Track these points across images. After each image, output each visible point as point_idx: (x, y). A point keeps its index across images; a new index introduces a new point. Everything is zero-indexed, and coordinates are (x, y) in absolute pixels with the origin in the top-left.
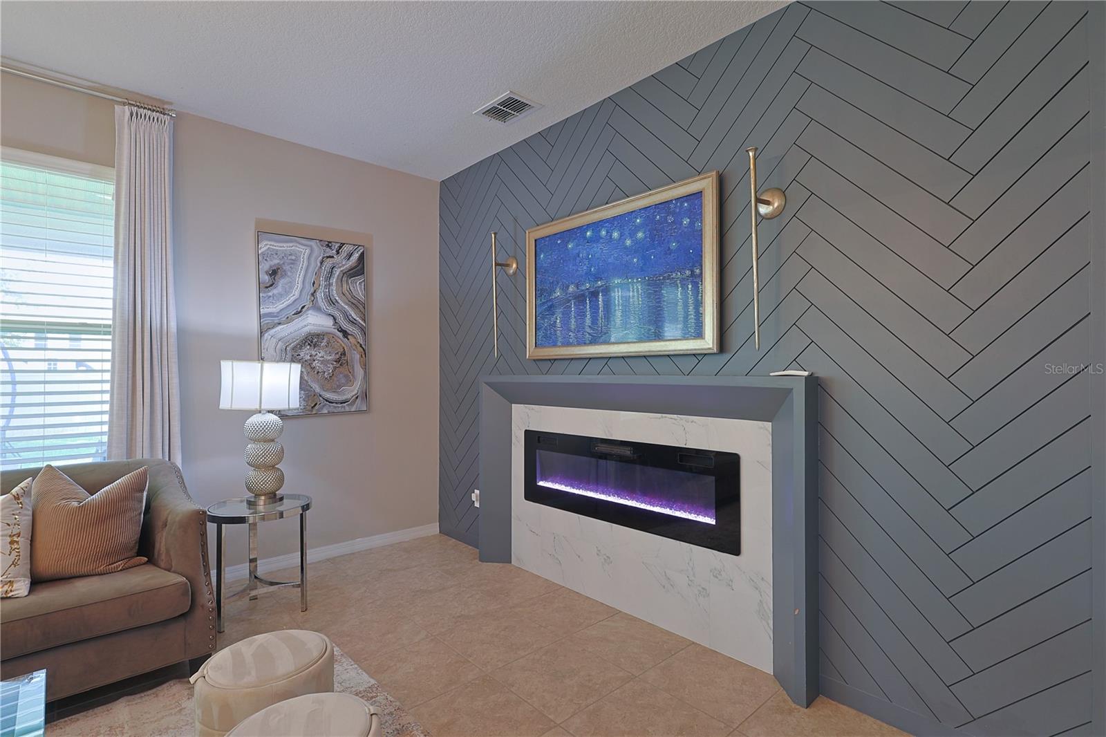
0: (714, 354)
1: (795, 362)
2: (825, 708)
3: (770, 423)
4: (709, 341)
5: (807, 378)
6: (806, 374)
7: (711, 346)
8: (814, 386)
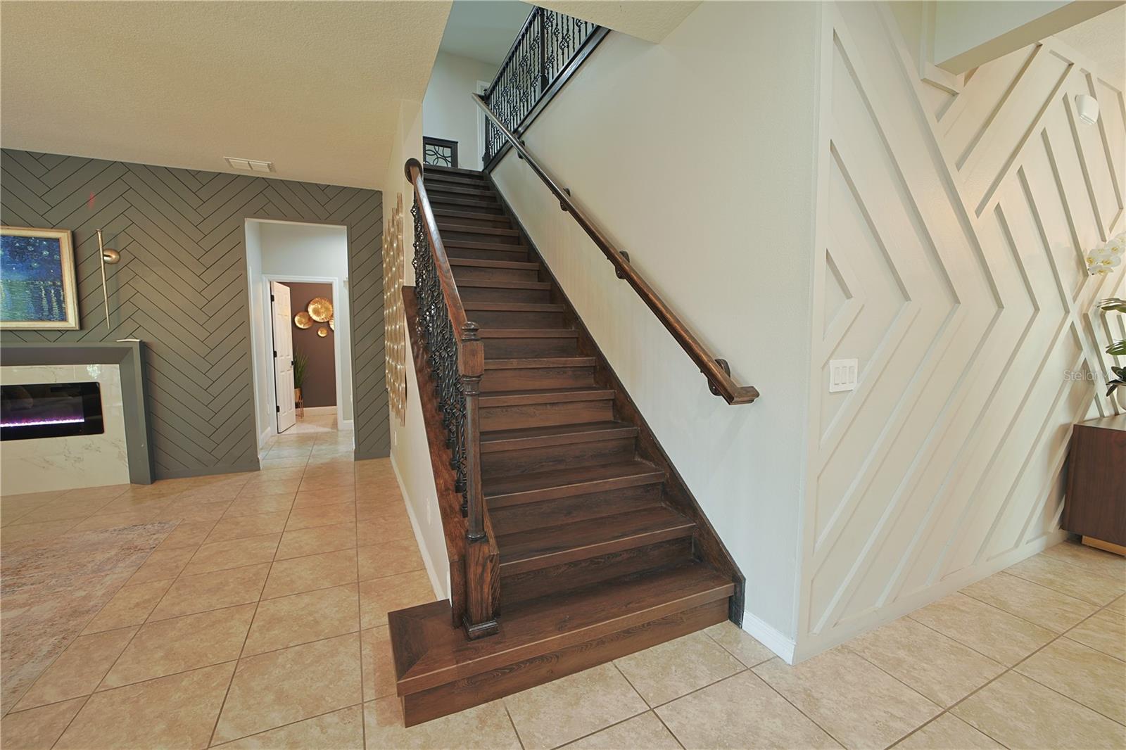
0: (77, 330)
1: (131, 335)
2: (162, 486)
3: (118, 365)
4: (72, 321)
5: (140, 342)
6: (138, 340)
7: (74, 326)
8: (144, 346)
